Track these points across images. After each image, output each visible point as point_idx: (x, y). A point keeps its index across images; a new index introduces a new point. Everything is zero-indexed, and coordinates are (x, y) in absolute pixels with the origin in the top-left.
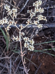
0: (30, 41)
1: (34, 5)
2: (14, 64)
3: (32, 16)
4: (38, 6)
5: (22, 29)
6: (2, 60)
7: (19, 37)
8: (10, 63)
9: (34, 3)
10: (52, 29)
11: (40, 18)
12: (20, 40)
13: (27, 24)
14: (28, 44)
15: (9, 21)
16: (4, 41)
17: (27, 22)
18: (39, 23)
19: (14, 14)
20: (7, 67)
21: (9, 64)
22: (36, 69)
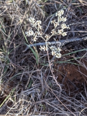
0: (56, 49)
1: (56, 15)
2: (44, 75)
3: (56, 26)
4: (60, 15)
5: (47, 39)
6: (35, 73)
7: (46, 47)
8: (41, 74)
9: (57, 13)
10: (73, 43)
11: (64, 26)
12: (47, 49)
13: (52, 34)
14: (55, 52)
15: (34, 32)
16: (34, 58)
17: (52, 32)
18: (63, 31)
19: (39, 25)
20: (39, 78)
21: (40, 76)
22: (63, 77)
